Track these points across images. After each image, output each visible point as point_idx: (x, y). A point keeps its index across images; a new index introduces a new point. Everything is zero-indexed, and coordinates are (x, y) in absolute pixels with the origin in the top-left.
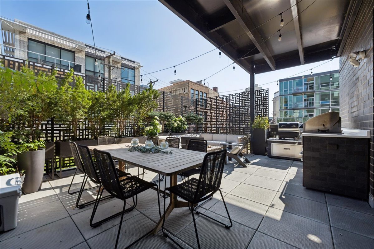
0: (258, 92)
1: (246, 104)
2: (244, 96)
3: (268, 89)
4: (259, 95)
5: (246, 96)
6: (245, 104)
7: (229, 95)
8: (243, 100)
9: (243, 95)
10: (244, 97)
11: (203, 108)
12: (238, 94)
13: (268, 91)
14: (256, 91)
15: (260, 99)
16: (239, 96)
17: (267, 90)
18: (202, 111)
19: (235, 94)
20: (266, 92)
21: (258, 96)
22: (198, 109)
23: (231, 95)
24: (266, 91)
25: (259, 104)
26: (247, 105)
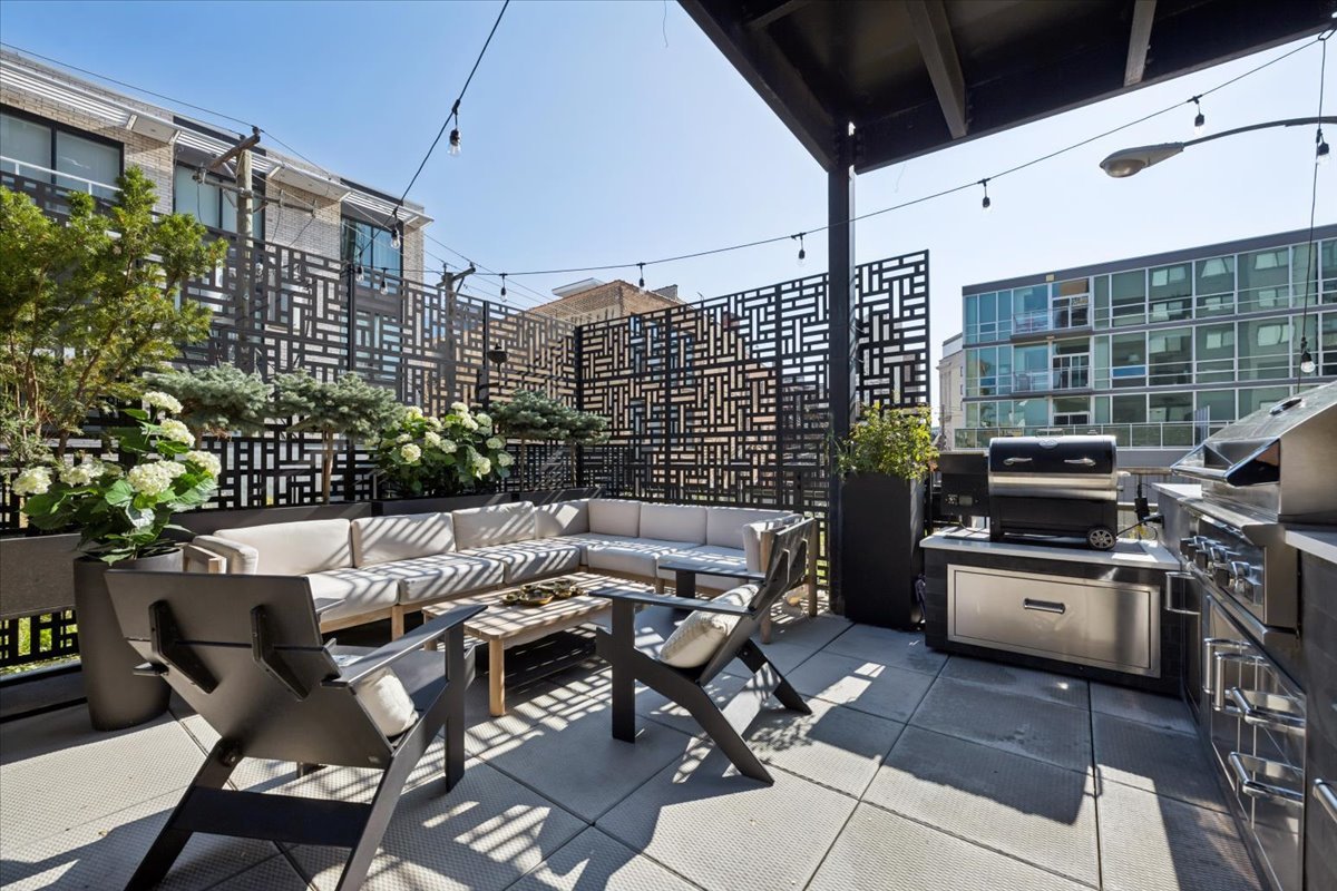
0: (871, 273)
1: (809, 344)
2: (802, 297)
3: (926, 253)
4: (876, 288)
5: (812, 300)
6: (806, 339)
7: (729, 297)
8: (798, 321)
9: (797, 294)
10: (798, 303)
11: (608, 371)
12: (773, 290)
13: (926, 262)
14: (860, 267)
15: (881, 313)
16: (773, 299)
17: (922, 257)
18: (605, 383)
19: (758, 290)
20: (918, 273)
21: (871, 293)
22: (587, 374)
23: (736, 295)
24: (916, 265)
25: (876, 339)
26: (814, 348)
